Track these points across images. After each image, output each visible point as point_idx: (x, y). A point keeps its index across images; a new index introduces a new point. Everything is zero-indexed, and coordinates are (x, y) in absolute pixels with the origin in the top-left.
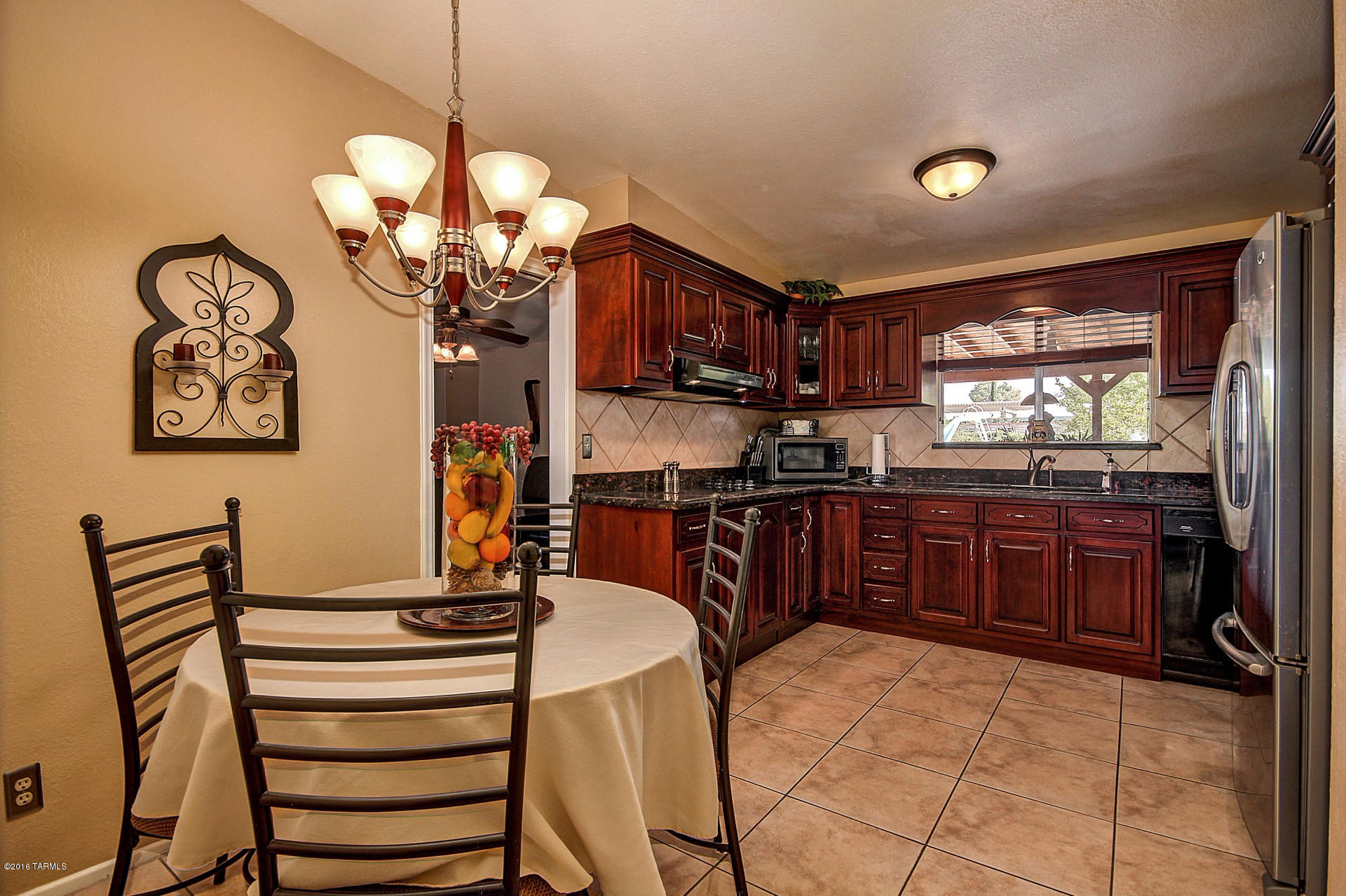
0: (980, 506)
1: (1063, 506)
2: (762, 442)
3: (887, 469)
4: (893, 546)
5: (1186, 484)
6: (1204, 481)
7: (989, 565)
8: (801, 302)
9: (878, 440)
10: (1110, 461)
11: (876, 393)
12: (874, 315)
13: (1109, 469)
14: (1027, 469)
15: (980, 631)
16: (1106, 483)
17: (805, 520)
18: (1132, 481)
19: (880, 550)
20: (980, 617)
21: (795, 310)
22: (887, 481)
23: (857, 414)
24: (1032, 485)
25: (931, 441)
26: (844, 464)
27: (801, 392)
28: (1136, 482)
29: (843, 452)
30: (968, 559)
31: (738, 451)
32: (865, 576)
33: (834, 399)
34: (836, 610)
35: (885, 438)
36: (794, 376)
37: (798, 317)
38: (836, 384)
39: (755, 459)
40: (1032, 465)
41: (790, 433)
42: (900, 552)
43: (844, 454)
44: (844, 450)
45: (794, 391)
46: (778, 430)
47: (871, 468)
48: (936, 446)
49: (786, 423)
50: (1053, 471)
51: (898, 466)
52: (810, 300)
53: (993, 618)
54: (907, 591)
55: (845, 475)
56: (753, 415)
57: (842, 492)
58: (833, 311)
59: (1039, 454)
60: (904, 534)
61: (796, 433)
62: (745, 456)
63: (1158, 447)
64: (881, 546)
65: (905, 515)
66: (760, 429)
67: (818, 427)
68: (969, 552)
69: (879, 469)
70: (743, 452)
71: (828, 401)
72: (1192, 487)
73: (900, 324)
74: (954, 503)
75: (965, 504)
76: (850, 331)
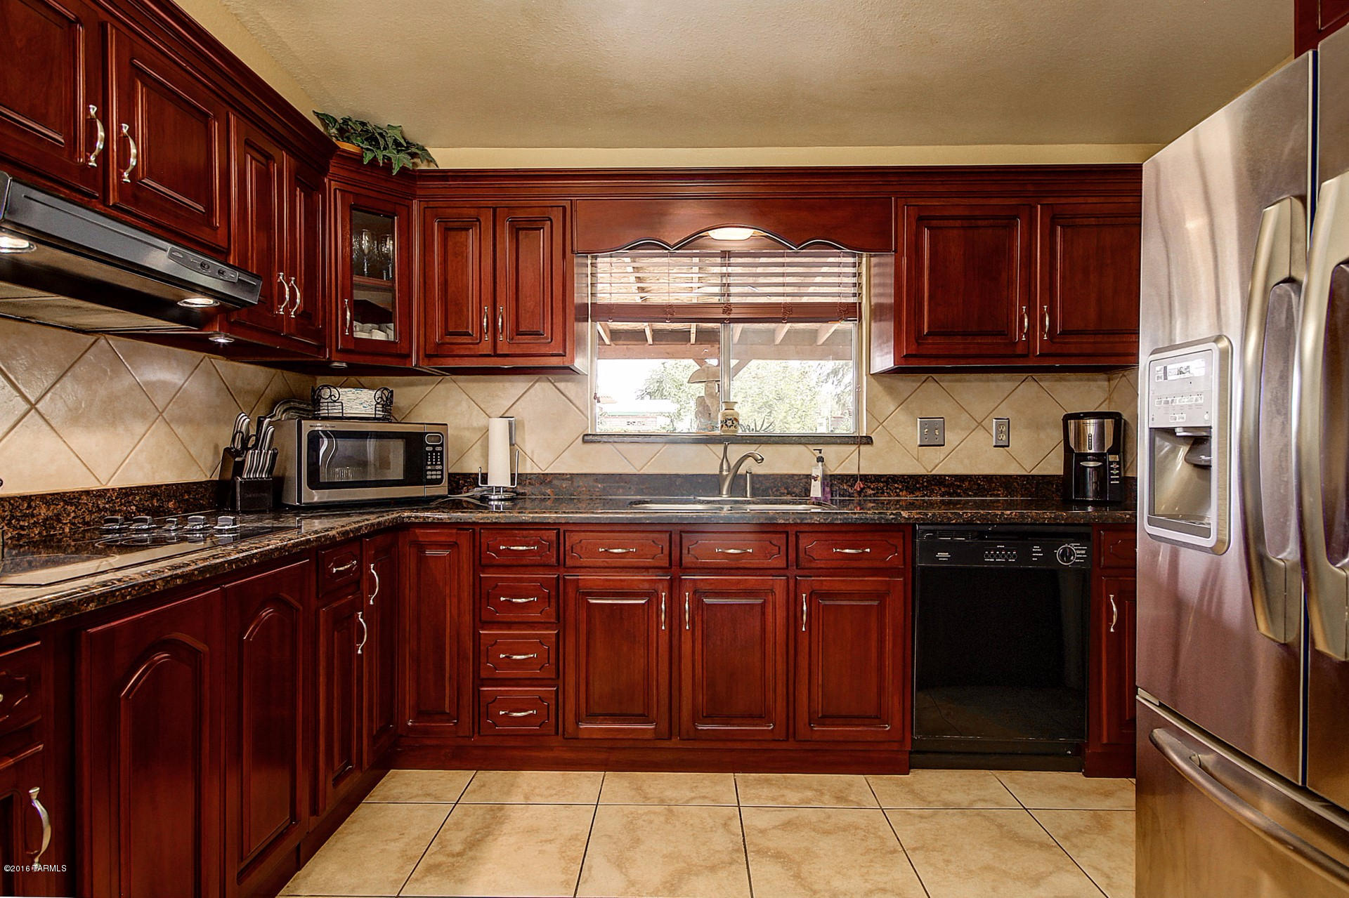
0: (676, 538)
1: (792, 531)
2: (271, 429)
3: (513, 476)
4: (534, 615)
5: (898, 488)
6: (916, 484)
7: (689, 633)
8: (356, 159)
9: (499, 429)
10: (820, 459)
11: (499, 345)
12: (495, 209)
13: (817, 471)
14: (718, 473)
15: (675, 742)
16: (816, 490)
17: (365, 586)
18: (841, 486)
19: (509, 625)
20: (675, 719)
21: (343, 173)
22: (515, 498)
23: (460, 384)
24: (725, 497)
25: (581, 432)
26: (442, 470)
27: (359, 335)
28: (845, 487)
29: (439, 449)
30: (657, 626)
31: (216, 447)
32: (483, 674)
33: (421, 353)
34: (428, 742)
35: (510, 424)
36: (343, 302)
37: (349, 188)
38: (426, 323)
39: (255, 465)
40: (725, 467)
41: (336, 412)
42: (545, 625)
43: (442, 452)
44: (442, 445)
45: (343, 331)
46: (310, 408)
47: (487, 474)
48: (588, 439)
49: (326, 393)
50: (752, 476)
51: (529, 472)
52: (375, 159)
53: (695, 719)
54: (557, 691)
55: (442, 490)
56: (252, 375)
57: (440, 524)
58: (419, 192)
59: (736, 452)
60: (553, 593)
61: (349, 412)
62: (232, 458)
63: (868, 441)
64: (511, 616)
65: (554, 560)
66: (274, 404)
67: (391, 402)
68: (658, 616)
69: (499, 477)
70: (227, 450)
71: (409, 356)
72: (904, 492)
73: (539, 229)
74: (635, 535)
75: (652, 535)
76: (452, 233)
